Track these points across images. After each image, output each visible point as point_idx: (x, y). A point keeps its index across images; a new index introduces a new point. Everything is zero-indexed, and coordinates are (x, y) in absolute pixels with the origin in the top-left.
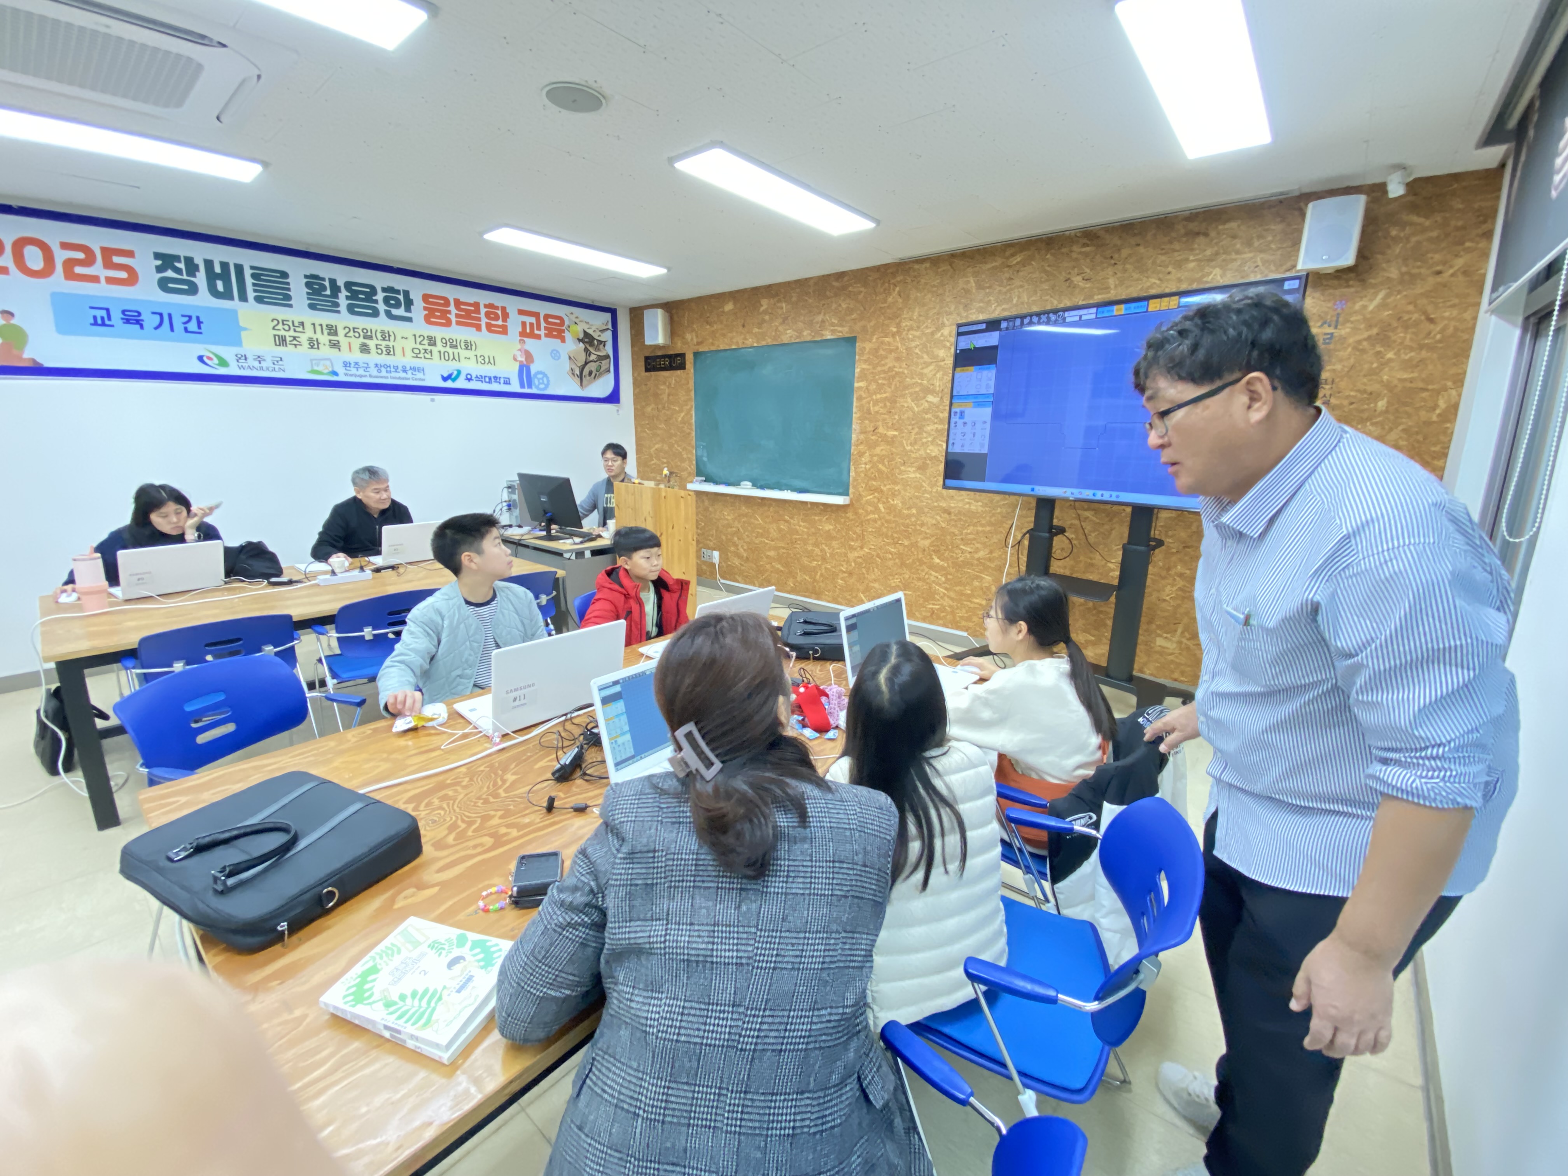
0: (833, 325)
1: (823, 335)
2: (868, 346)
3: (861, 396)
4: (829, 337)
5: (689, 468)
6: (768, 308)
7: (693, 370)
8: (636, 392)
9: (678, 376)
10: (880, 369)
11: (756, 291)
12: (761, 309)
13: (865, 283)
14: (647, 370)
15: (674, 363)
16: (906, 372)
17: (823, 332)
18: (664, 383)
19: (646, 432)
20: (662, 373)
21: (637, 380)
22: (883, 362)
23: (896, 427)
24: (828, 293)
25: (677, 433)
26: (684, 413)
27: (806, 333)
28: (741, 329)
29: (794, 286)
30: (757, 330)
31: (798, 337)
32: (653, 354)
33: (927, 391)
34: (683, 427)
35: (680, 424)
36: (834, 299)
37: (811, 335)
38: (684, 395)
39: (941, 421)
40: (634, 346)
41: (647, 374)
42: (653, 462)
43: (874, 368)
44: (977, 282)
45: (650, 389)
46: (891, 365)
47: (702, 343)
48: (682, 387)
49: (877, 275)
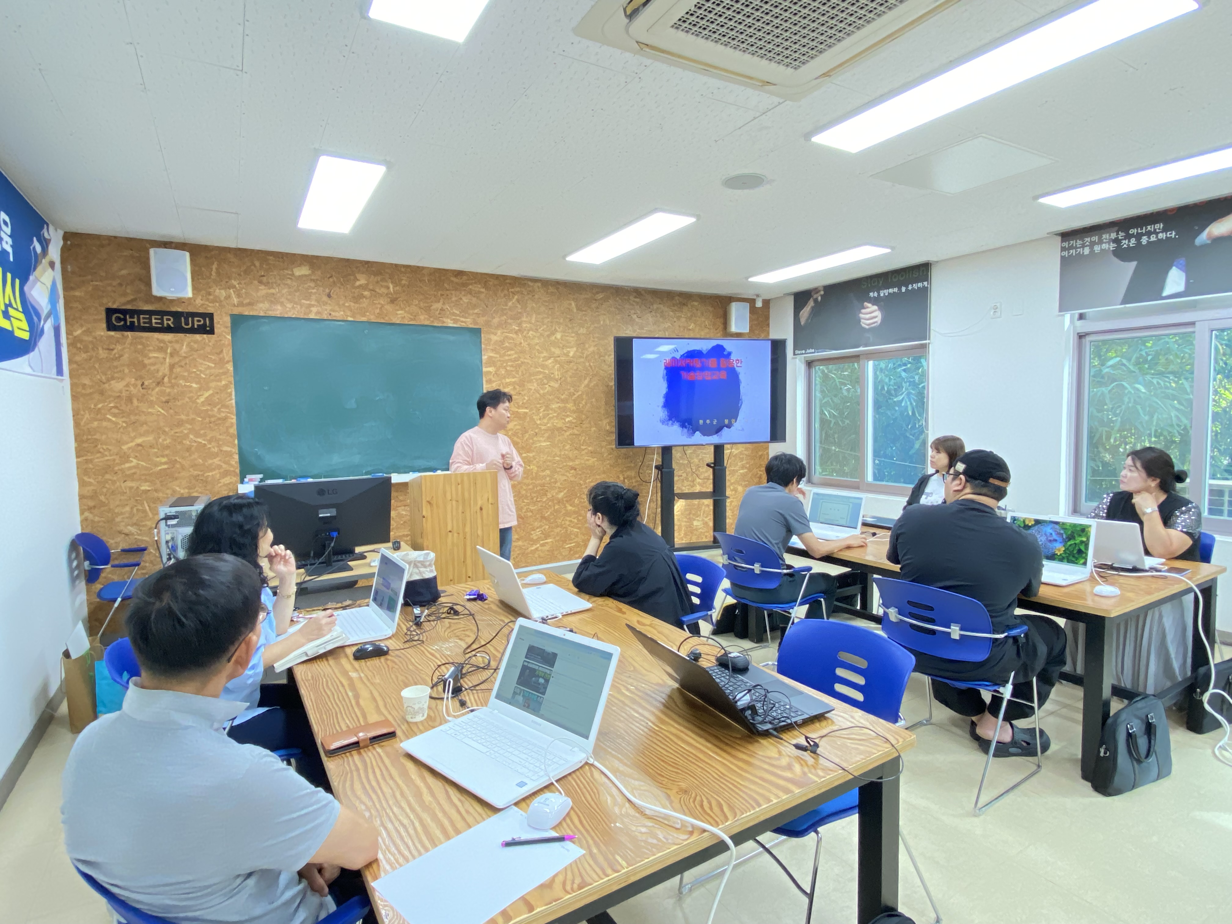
0: (454, 314)
1: (444, 322)
2: (494, 338)
4: (451, 325)
5: (224, 466)
6: (367, 284)
7: (229, 337)
8: (78, 358)
9: (196, 342)
10: (507, 358)
11: (348, 262)
12: (358, 283)
13: (486, 286)
14: (111, 327)
15: (187, 324)
16: (530, 362)
17: (445, 320)
18: (161, 349)
19: (109, 420)
20: (156, 335)
21: (81, 341)
22: (509, 353)
23: (526, 406)
24: (446, 285)
25: (193, 419)
26: (211, 392)
27: (422, 317)
28: (325, 298)
29: (403, 270)
30: (352, 304)
31: (412, 320)
32: (129, 307)
33: (549, 378)
34: (207, 410)
35: (203, 406)
36: (453, 292)
37: (428, 320)
38: (209, 368)
39: (563, 401)
40: (72, 289)
41: (112, 333)
42: (127, 465)
43: (500, 356)
44: (577, 306)
45: (121, 356)
46: (516, 356)
47: (250, 304)
48: (205, 357)
49: (496, 282)
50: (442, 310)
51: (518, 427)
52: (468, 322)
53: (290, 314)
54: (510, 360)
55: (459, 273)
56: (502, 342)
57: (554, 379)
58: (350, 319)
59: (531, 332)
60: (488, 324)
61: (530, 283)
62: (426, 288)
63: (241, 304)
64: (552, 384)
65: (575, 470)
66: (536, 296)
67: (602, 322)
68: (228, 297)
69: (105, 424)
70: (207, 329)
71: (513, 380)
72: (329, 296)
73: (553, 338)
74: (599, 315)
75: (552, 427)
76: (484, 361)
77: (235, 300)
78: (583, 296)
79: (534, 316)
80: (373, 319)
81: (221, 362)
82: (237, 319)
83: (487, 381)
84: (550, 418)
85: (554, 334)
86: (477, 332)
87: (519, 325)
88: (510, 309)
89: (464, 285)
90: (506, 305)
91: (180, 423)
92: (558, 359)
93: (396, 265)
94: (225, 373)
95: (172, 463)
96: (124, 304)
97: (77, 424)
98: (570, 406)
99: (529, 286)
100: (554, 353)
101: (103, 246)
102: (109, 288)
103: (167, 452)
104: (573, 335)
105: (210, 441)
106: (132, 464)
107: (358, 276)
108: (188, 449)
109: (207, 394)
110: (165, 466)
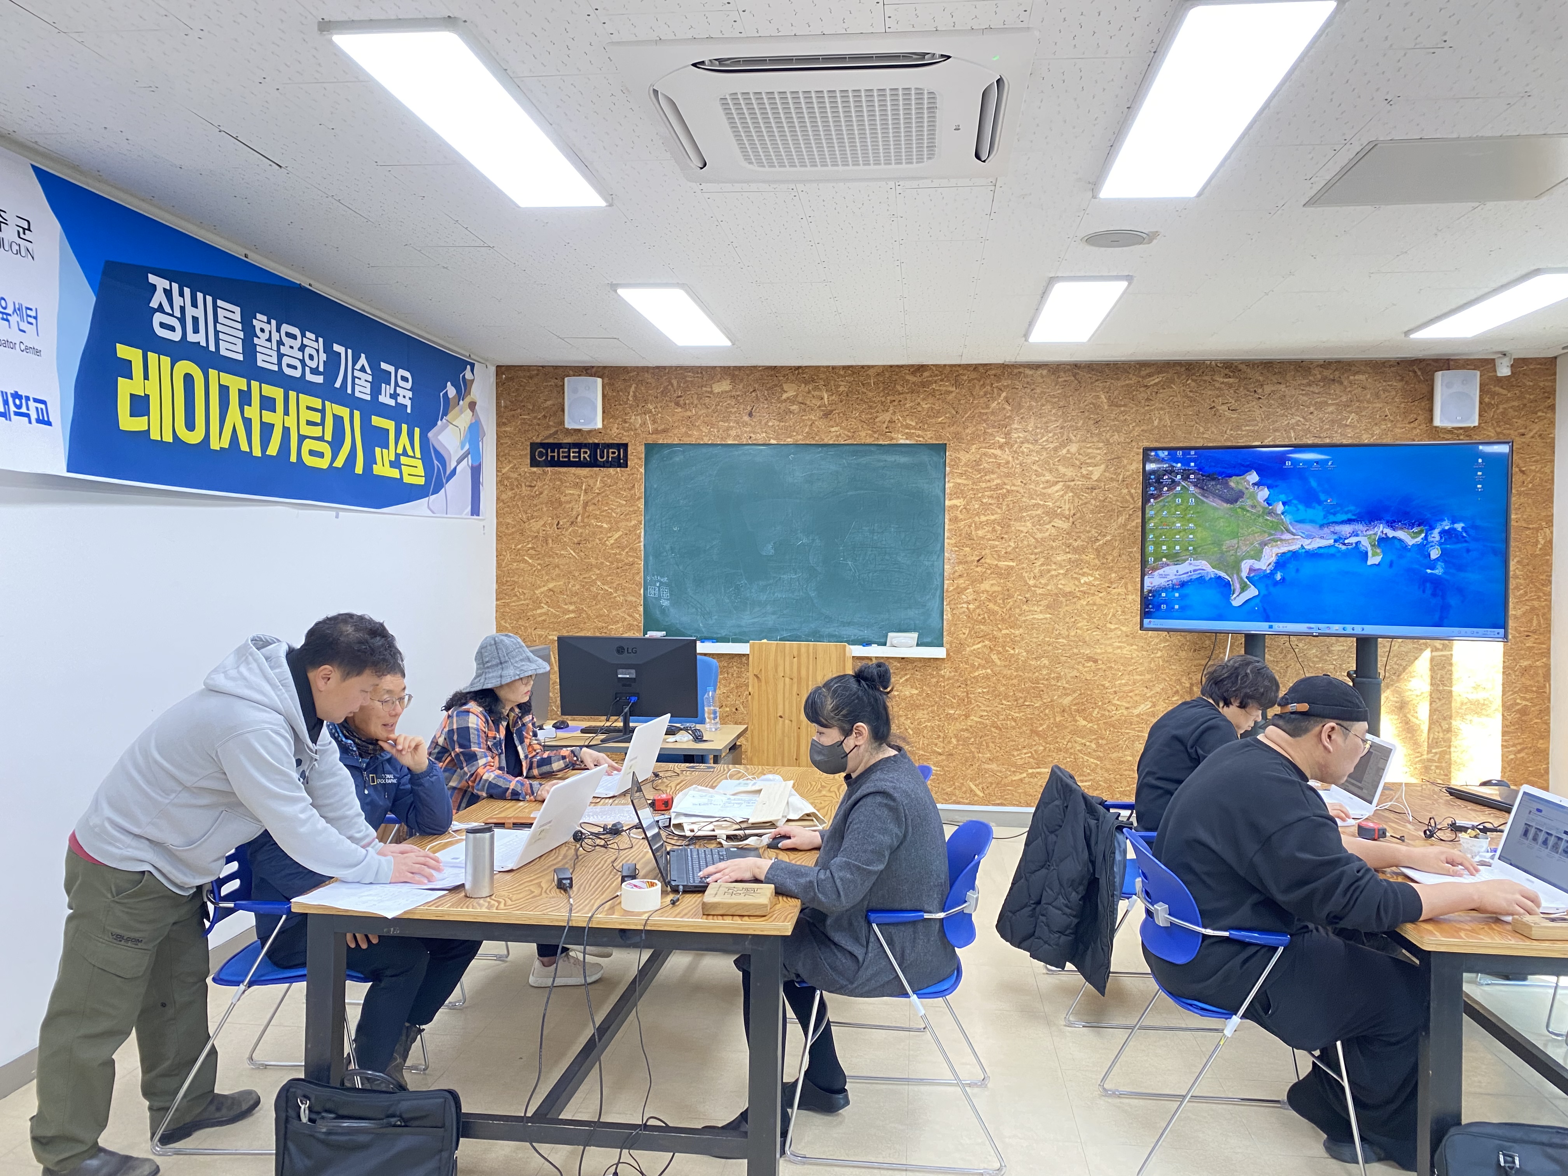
0: (908, 426)
1: (892, 439)
2: (964, 457)
3: (956, 518)
4: (903, 442)
5: (629, 618)
6: (796, 396)
7: (642, 470)
8: (504, 496)
9: (609, 476)
10: (984, 485)
11: (774, 370)
12: (785, 396)
13: (957, 384)
14: (534, 463)
15: (602, 457)
16: (1022, 491)
17: (893, 435)
18: (577, 486)
19: (526, 562)
20: (573, 470)
21: (508, 478)
22: (987, 478)
23: (1012, 557)
24: (899, 388)
25: (602, 563)
26: (620, 533)
27: (863, 434)
28: (746, 418)
29: (842, 373)
30: (776, 423)
31: (849, 438)
32: (551, 441)
33: (1052, 514)
34: (615, 554)
35: (612, 549)
36: (908, 396)
37: (871, 436)
38: (621, 506)
39: (1076, 550)
40: (504, 424)
41: (535, 469)
42: (539, 611)
43: (974, 483)
44: (1109, 399)
45: (541, 493)
46: (999, 481)
47: (665, 431)
48: (617, 494)
49: (974, 375)
50: (891, 421)
51: (996, 588)
52: (929, 437)
53: (706, 440)
54: (990, 489)
55: (920, 369)
56: (978, 463)
57: (1061, 516)
58: (773, 442)
59: (1026, 445)
60: (957, 436)
61: (1029, 372)
62: (870, 394)
63: (656, 432)
64: (1058, 523)
65: (1096, 661)
66: (1038, 391)
67: (1156, 423)
68: (644, 423)
69: (522, 565)
70: (621, 462)
71: (993, 517)
72: (750, 415)
73: (1064, 451)
74: (1151, 411)
75: (1056, 591)
76: (947, 491)
77: (651, 428)
78: (1120, 383)
79: (1032, 420)
80: (800, 439)
81: (632, 499)
82: (651, 449)
83: (950, 520)
84: (1052, 576)
85: (1065, 447)
86: (941, 449)
87: (1007, 435)
88: (993, 413)
89: (924, 385)
90: (988, 407)
91: (589, 568)
92: (1072, 484)
93: (834, 368)
94: (635, 512)
95: (579, 611)
96: (547, 438)
97: (499, 566)
98: (1090, 557)
99: (1026, 376)
100: (1064, 475)
101: (531, 377)
102: (535, 421)
103: (575, 599)
104: (1101, 445)
105: (616, 590)
106: (543, 611)
107: (785, 387)
108: (595, 597)
109: (616, 536)
110: (572, 615)
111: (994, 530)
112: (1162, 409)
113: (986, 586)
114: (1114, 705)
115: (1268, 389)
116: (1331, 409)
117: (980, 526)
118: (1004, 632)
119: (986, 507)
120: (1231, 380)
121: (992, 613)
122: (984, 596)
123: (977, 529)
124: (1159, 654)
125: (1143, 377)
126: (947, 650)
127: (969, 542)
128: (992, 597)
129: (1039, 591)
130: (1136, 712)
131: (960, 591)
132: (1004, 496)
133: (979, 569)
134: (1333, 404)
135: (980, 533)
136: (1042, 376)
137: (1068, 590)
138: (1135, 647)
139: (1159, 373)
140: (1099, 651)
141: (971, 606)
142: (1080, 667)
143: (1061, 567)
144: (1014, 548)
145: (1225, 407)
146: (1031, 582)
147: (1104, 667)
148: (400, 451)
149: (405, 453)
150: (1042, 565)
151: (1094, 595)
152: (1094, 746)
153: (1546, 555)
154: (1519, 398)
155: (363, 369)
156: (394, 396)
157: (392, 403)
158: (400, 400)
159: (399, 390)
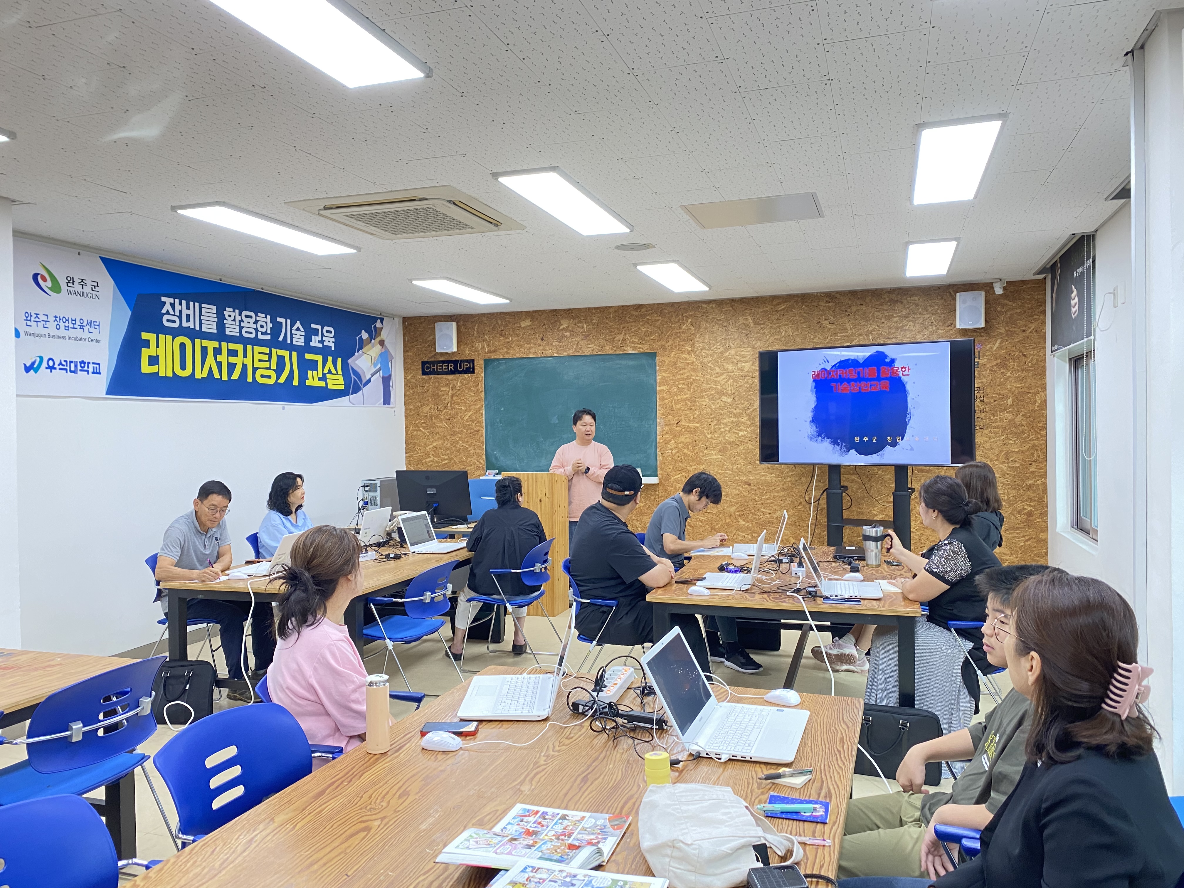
0: (633, 343)
1: (624, 350)
2: (667, 360)
3: (663, 397)
4: (630, 352)
5: (477, 463)
6: (568, 327)
7: (483, 375)
8: (408, 393)
9: (465, 379)
10: (679, 377)
11: (555, 313)
12: (561, 327)
13: (662, 315)
14: (424, 373)
15: (460, 368)
16: (702, 379)
17: (625, 348)
18: (447, 385)
19: (421, 431)
20: (445, 376)
21: (410, 382)
22: (681, 372)
23: (697, 420)
24: (627, 319)
25: (462, 431)
26: (471, 413)
27: (607, 348)
28: (540, 341)
29: (594, 311)
30: (558, 344)
31: (599, 351)
32: (433, 360)
33: (721, 393)
34: (469, 425)
35: (467, 422)
36: (633, 324)
37: (612, 349)
38: (471, 396)
39: (735, 416)
40: (407, 351)
41: (424, 377)
42: (428, 460)
43: (673, 376)
44: (753, 320)
45: (428, 390)
46: (688, 374)
47: (495, 351)
48: (469, 389)
49: (672, 309)
50: (624, 340)
51: (688, 440)
52: (645, 348)
53: (518, 356)
54: (683, 379)
55: (639, 307)
56: (675, 363)
57: (726, 394)
58: (555, 355)
59: (704, 351)
60: (663, 347)
62: (611, 324)
63: (490, 352)
64: (724, 399)
66: (710, 317)
67: (783, 334)
68: (483, 347)
69: (419, 433)
70: (471, 370)
71: (685, 397)
72: (542, 339)
73: (727, 354)
74: (780, 326)
75: (724, 441)
76: (658, 381)
77: (487, 349)
78: (760, 310)
79: (707, 336)
80: (571, 352)
81: (478, 392)
82: (487, 362)
83: (660, 399)
84: (722, 432)
85: (728, 351)
86: (653, 355)
87: (693, 345)
88: (683, 332)
89: (642, 316)
90: (680, 328)
91: (455, 434)
92: (732, 374)
93: (589, 309)
94: (479, 400)
95: (450, 459)
96: (430, 358)
97: (407, 434)
98: (744, 419)
99: (703, 308)
100: (727, 369)
101: (421, 323)
102: (424, 349)
103: (448, 452)
104: (749, 349)
105: (470, 446)
106: (431, 459)
107: (562, 322)
108: (458, 451)
109: (470, 414)
110: (446, 462)
111: (686, 404)
112: (787, 325)
113: (682, 439)
114: (761, 512)
115: (854, 309)
116: (895, 319)
117: (678, 402)
118: (694, 467)
119: (681, 390)
120: (830, 304)
121: (685, 455)
122: (680, 445)
123: (676, 404)
124: (789, 479)
125: (775, 306)
126: (660, 479)
127: (671, 412)
128: (686, 446)
129: (714, 441)
130: (775, 516)
131: (667, 443)
132: (692, 383)
133: (678, 429)
134: (896, 317)
135: (678, 406)
136: (712, 308)
137: (731, 440)
138: (773, 475)
139: (784, 302)
140: (751, 478)
141: (674, 452)
142: (741, 488)
143: (727, 426)
144: (698, 416)
145: (827, 322)
146: (709, 436)
147: (755, 488)
148: (326, 371)
149: (330, 372)
150: (715, 425)
151: (747, 443)
152: (750, 537)
153: (1042, 410)
154: (1020, 307)
155: (298, 329)
156: (322, 342)
157: (321, 345)
158: (326, 343)
159: (324, 338)
